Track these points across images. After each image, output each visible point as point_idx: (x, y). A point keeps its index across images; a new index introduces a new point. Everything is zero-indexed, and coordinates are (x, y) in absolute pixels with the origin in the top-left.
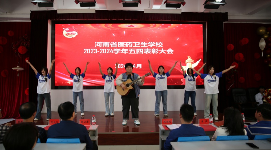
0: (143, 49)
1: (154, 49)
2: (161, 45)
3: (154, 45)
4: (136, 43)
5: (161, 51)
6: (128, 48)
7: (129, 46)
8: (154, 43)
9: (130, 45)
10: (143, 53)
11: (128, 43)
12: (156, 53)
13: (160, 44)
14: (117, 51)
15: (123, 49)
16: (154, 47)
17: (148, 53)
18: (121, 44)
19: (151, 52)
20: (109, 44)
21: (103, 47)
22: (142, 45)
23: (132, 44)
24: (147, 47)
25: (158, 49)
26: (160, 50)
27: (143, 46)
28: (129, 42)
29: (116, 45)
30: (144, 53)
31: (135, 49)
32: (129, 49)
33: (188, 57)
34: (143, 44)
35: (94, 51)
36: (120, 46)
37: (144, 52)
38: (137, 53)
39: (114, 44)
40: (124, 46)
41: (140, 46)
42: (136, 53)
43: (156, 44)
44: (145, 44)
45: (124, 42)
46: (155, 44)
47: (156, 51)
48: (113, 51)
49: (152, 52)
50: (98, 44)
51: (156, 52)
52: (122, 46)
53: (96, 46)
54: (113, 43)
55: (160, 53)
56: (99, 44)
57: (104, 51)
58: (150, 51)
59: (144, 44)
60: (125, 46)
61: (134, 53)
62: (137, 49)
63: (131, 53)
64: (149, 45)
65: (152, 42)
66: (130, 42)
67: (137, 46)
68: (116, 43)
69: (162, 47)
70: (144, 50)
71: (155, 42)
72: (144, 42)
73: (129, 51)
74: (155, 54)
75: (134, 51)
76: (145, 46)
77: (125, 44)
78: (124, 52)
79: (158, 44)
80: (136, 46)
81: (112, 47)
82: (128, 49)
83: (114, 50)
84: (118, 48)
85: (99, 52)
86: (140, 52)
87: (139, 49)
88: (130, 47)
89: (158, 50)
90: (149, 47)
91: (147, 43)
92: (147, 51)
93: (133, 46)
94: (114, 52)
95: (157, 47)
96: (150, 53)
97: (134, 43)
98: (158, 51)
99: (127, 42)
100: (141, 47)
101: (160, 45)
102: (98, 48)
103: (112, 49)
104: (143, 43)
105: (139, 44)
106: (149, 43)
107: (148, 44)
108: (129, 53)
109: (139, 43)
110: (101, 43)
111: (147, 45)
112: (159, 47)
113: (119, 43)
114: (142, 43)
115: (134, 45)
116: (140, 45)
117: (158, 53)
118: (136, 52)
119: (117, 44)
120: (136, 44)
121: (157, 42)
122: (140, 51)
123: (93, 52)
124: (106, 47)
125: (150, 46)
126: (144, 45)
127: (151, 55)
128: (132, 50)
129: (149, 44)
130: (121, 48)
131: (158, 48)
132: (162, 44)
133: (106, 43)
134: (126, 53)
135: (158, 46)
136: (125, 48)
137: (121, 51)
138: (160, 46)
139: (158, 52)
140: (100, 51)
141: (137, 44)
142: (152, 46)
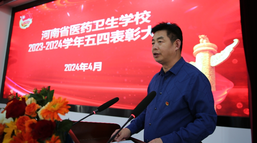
0: (108, 34)
1: (130, 29)
2: (147, 18)
3: (132, 20)
4: (97, 22)
5: (145, 33)
6: (85, 34)
7: (86, 30)
8: (131, 16)
9: (88, 29)
10: (108, 42)
11: (85, 25)
12: (135, 39)
13: (145, 16)
14: (68, 43)
15: (77, 38)
16: (132, 26)
17: (117, 41)
18: (75, 29)
19: (124, 38)
20: (58, 31)
21: (51, 38)
22: (109, 24)
23: (91, 26)
24: (117, 26)
25: (139, 28)
26: (143, 31)
27: (110, 26)
28: (86, 22)
29: (68, 31)
30: (111, 41)
31: (95, 35)
32: (86, 37)
33: (200, 37)
34: (110, 22)
35: (40, 47)
36: (73, 34)
37: (110, 39)
38: (98, 43)
39: (64, 31)
40: (78, 33)
41: (103, 29)
42: (95, 44)
43: (135, 17)
44: (115, 21)
45: (79, 24)
46: (133, 17)
47: (135, 35)
48: (63, 44)
49: (126, 37)
50: (45, 34)
51: (134, 37)
52: (76, 32)
53: (42, 39)
54: (63, 29)
55: (143, 38)
56: (47, 33)
57: (51, 45)
58: (122, 37)
59: (112, 21)
60: (80, 31)
61: (93, 44)
62: (99, 35)
63: (88, 45)
64: (120, 23)
65: (126, 15)
66: (89, 23)
67: (99, 28)
68: (68, 27)
69: (149, 21)
70: (111, 35)
71: (134, 13)
72: (113, 18)
73: (86, 40)
74: (132, 41)
75: (93, 40)
76: (114, 25)
77: (81, 26)
78: (77, 43)
79: (140, 16)
80: (97, 29)
81: (61, 36)
82: (83, 38)
83: (64, 42)
84: (69, 37)
85: (44, 47)
86: (103, 41)
87: (102, 35)
88: (87, 32)
89: (140, 30)
90: (121, 28)
91: (117, 19)
92: (117, 37)
93: (93, 30)
94: (64, 46)
95: (137, 23)
96: (123, 41)
97: (94, 22)
98: (139, 32)
99: (83, 23)
100: (107, 28)
101: (143, 19)
102: (45, 41)
103: (61, 41)
104: (111, 19)
105: (102, 25)
106: (122, 16)
107: (119, 21)
108: (85, 45)
109: (103, 21)
110: (49, 31)
111: (117, 23)
112: (141, 23)
113: (71, 26)
114: (108, 20)
115: (94, 26)
116: (105, 26)
117: (140, 38)
118: (96, 42)
119: (69, 29)
120: (97, 25)
121: (137, 13)
122: (103, 38)
123: (38, 49)
124: (54, 37)
125: (121, 25)
126: (112, 24)
127: (124, 45)
128: (91, 38)
129: (120, 19)
130: (74, 37)
131: (139, 25)
132: (150, 16)
133: (55, 29)
134: (81, 46)
135: (140, 20)
136: (79, 35)
137: (73, 43)
138: (146, 20)
139: (139, 36)
140: (46, 46)
141: (100, 23)
142: (126, 25)
